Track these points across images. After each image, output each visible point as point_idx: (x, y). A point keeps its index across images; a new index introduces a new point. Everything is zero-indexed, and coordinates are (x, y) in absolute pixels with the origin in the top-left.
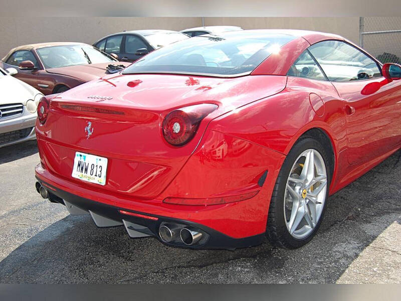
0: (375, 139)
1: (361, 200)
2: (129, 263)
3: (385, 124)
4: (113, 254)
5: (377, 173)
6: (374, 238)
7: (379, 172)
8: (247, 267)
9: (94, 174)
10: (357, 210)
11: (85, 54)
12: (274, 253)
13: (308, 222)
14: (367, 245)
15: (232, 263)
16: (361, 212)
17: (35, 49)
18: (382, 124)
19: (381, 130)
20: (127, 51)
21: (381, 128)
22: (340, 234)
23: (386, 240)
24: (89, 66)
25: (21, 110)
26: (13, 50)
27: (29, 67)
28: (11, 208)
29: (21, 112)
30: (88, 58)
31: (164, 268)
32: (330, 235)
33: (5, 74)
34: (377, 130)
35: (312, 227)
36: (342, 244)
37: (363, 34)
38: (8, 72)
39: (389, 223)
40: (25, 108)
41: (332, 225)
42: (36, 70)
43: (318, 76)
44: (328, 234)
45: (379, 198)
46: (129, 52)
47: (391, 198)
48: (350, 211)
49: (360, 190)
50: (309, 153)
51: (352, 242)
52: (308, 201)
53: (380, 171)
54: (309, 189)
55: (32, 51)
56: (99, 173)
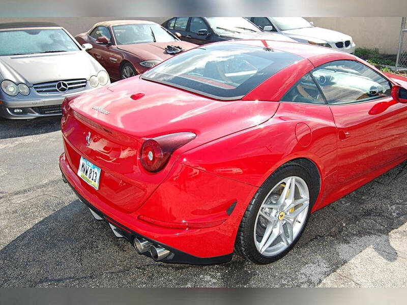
0: (386, 148)
1: (350, 213)
2: (121, 253)
3: (402, 132)
4: (111, 241)
5: (376, 183)
6: (345, 262)
7: (378, 182)
8: (215, 278)
9: (92, 178)
10: (341, 224)
11: (152, 32)
12: (246, 265)
13: (284, 240)
14: (334, 271)
15: (206, 269)
16: (344, 229)
17: (111, 26)
18: (399, 132)
19: (396, 137)
20: (191, 30)
21: (397, 136)
22: (314, 253)
23: (355, 268)
24: (153, 45)
25: (84, 84)
26: (96, 25)
27: (105, 42)
28: (51, 178)
29: (85, 86)
30: (154, 37)
31: (147, 264)
32: (305, 252)
33: (81, 49)
34: (393, 137)
35: (288, 244)
36: (312, 265)
37: (404, 31)
38: (84, 47)
39: (365, 246)
40: (89, 83)
41: (311, 240)
42: (110, 45)
43: (333, 86)
44: (302, 251)
45: (368, 213)
46: (193, 31)
47: (379, 215)
48: (335, 225)
49: (354, 200)
50: (290, 180)
51: (322, 264)
52: (285, 222)
53: (380, 181)
54: (287, 211)
55: (108, 28)
56: (94, 178)
